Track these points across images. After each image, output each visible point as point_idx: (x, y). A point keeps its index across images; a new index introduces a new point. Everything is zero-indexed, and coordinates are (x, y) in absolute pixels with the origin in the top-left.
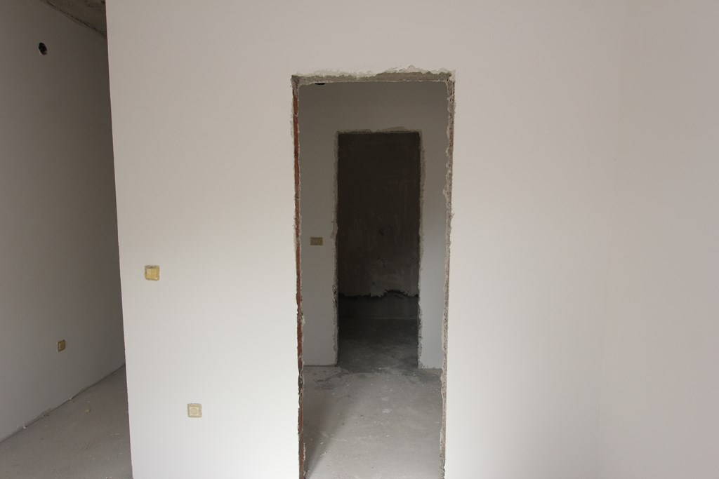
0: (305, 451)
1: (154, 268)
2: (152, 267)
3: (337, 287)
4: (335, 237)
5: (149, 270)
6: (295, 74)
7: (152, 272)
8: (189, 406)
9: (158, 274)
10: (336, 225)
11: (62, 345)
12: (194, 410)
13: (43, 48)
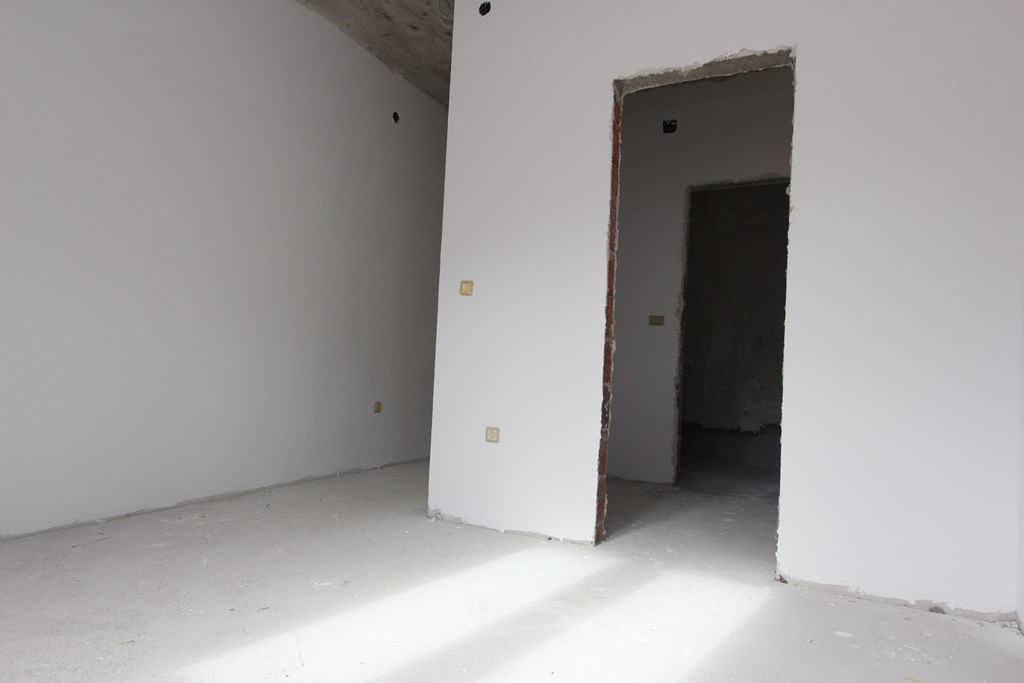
0: (606, 503)
1: (470, 283)
2: (466, 282)
3: (679, 380)
4: (680, 316)
5: (464, 285)
6: (617, 78)
7: (467, 288)
8: (487, 429)
9: (472, 289)
10: (682, 299)
11: (378, 408)
12: (492, 436)
13: (396, 117)
